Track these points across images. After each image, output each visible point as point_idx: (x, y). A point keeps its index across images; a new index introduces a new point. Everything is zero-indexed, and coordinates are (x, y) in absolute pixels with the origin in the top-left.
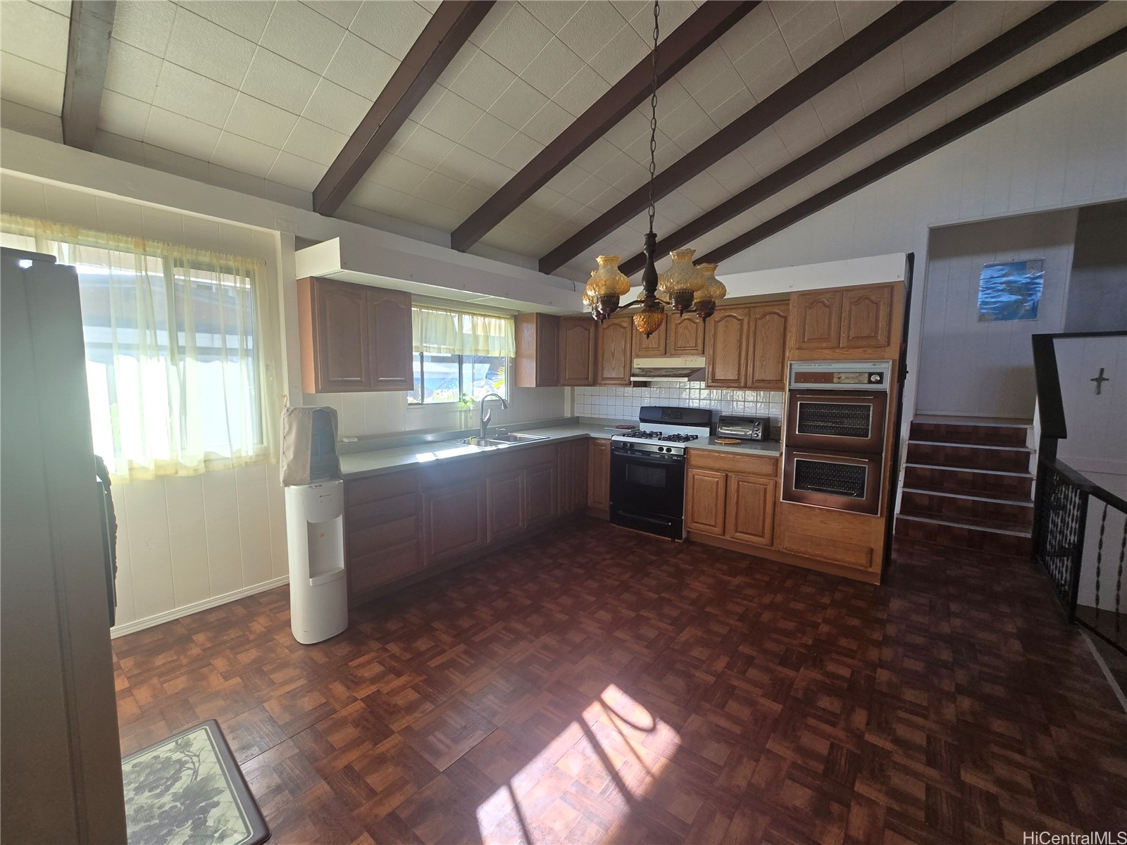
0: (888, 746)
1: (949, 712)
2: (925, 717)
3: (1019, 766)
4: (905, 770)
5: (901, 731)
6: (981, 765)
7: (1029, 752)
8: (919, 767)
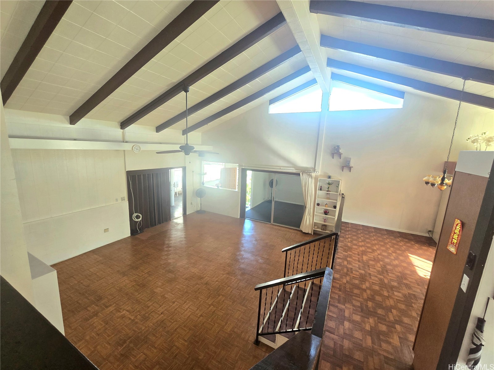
0: (378, 276)
1: (367, 284)
2: (373, 282)
3: (355, 274)
4: (374, 272)
5: (376, 279)
6: (361, 274)
7: (352, 277)
8: (372, 273)
